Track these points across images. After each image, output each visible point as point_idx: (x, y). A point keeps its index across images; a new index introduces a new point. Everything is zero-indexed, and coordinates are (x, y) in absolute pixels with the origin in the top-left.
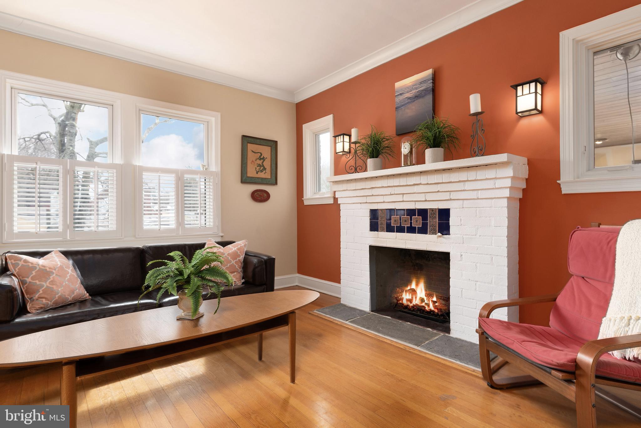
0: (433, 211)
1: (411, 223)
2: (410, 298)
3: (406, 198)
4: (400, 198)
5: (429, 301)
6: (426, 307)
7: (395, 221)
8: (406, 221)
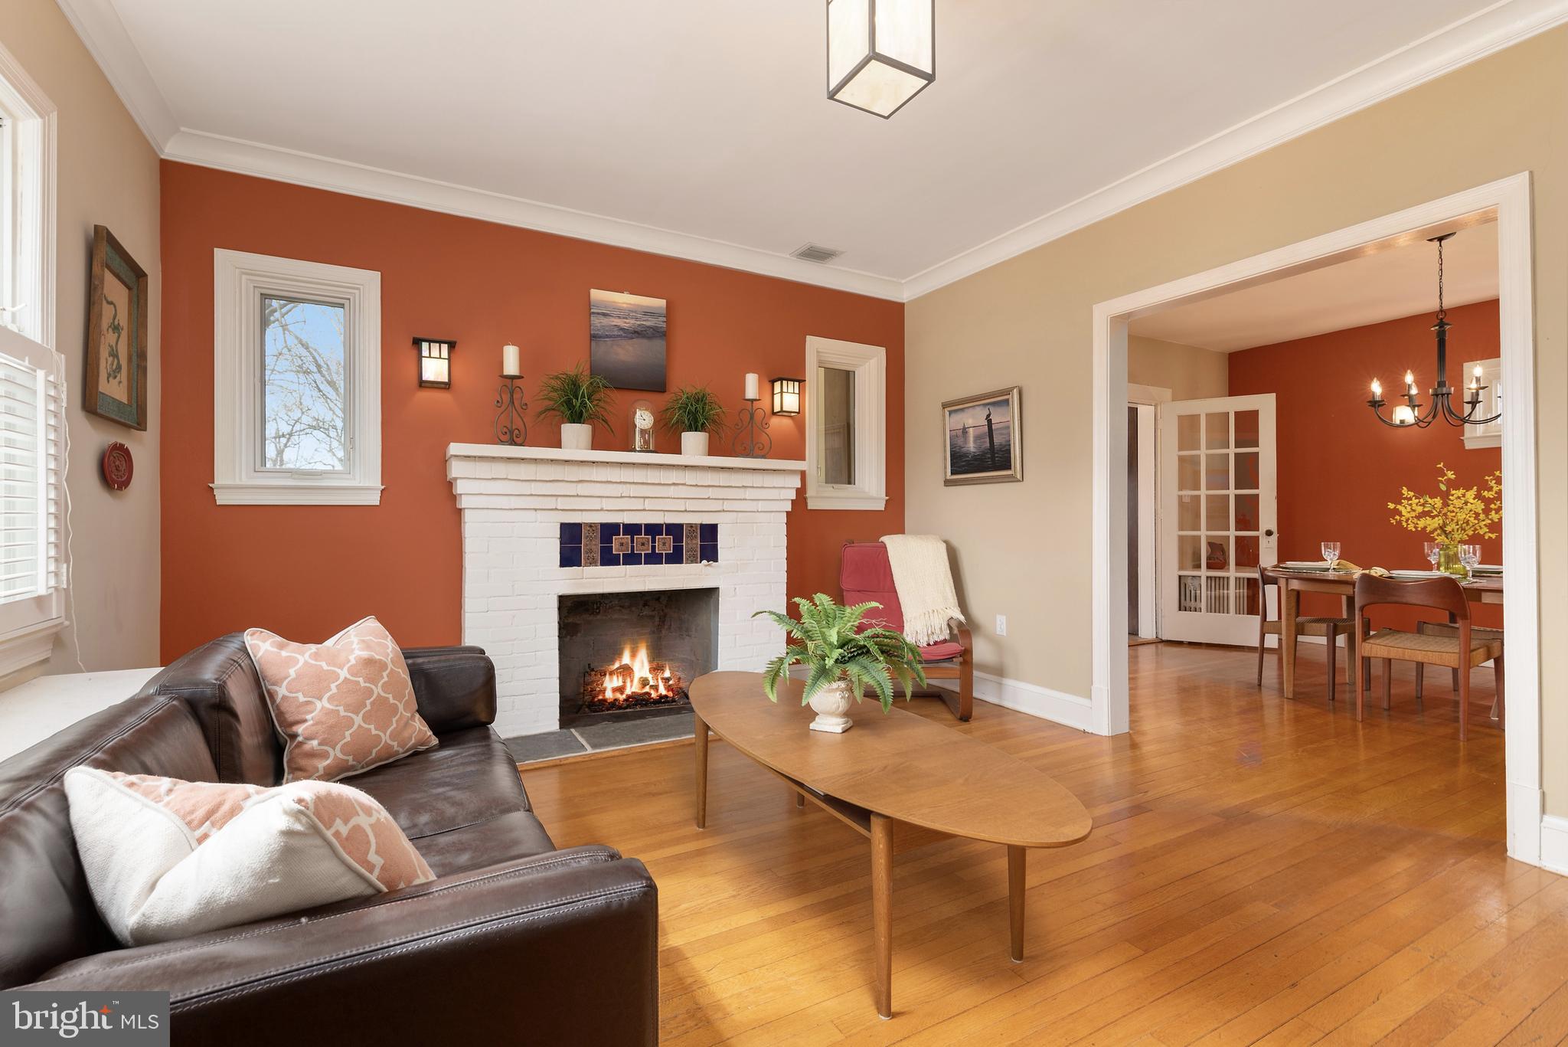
0: (692, 527)
1: (654, 548)
2: (620, 683)
3: (648, 505)
4: (637, 504)
5: (657, 679)
6: (652, 692)
7: (622, 544)
8: (643, 544)
